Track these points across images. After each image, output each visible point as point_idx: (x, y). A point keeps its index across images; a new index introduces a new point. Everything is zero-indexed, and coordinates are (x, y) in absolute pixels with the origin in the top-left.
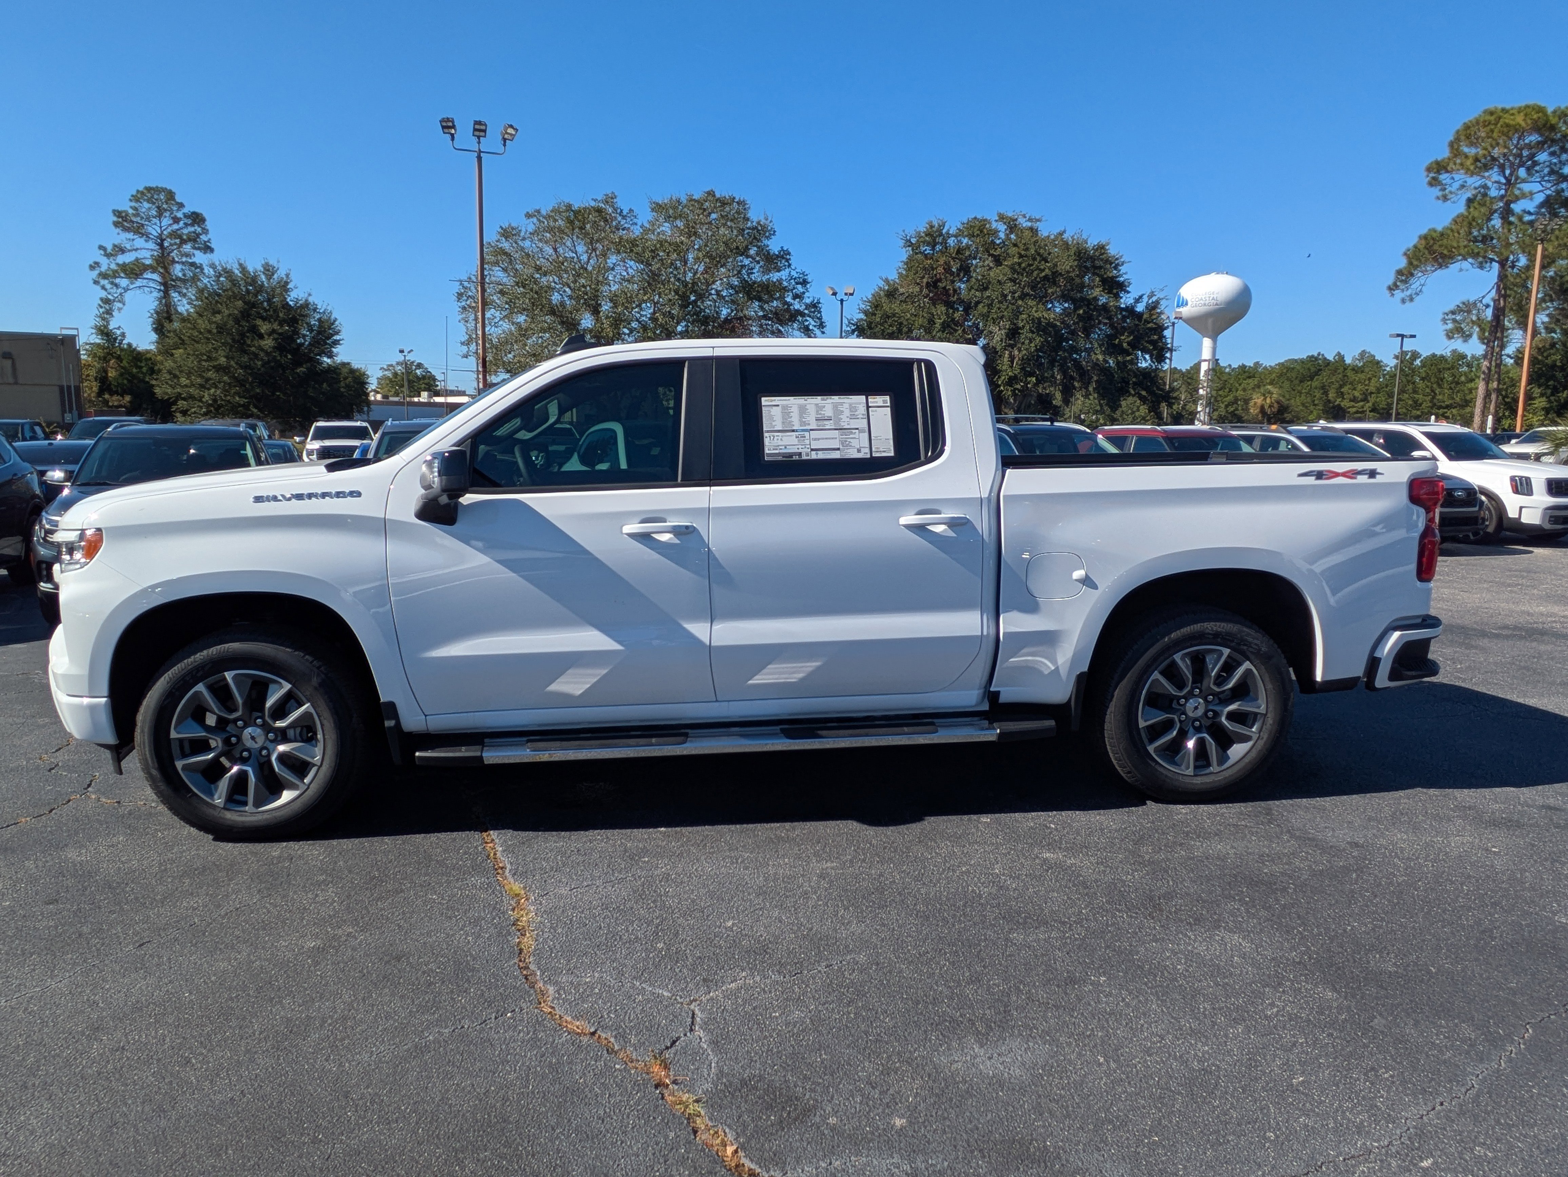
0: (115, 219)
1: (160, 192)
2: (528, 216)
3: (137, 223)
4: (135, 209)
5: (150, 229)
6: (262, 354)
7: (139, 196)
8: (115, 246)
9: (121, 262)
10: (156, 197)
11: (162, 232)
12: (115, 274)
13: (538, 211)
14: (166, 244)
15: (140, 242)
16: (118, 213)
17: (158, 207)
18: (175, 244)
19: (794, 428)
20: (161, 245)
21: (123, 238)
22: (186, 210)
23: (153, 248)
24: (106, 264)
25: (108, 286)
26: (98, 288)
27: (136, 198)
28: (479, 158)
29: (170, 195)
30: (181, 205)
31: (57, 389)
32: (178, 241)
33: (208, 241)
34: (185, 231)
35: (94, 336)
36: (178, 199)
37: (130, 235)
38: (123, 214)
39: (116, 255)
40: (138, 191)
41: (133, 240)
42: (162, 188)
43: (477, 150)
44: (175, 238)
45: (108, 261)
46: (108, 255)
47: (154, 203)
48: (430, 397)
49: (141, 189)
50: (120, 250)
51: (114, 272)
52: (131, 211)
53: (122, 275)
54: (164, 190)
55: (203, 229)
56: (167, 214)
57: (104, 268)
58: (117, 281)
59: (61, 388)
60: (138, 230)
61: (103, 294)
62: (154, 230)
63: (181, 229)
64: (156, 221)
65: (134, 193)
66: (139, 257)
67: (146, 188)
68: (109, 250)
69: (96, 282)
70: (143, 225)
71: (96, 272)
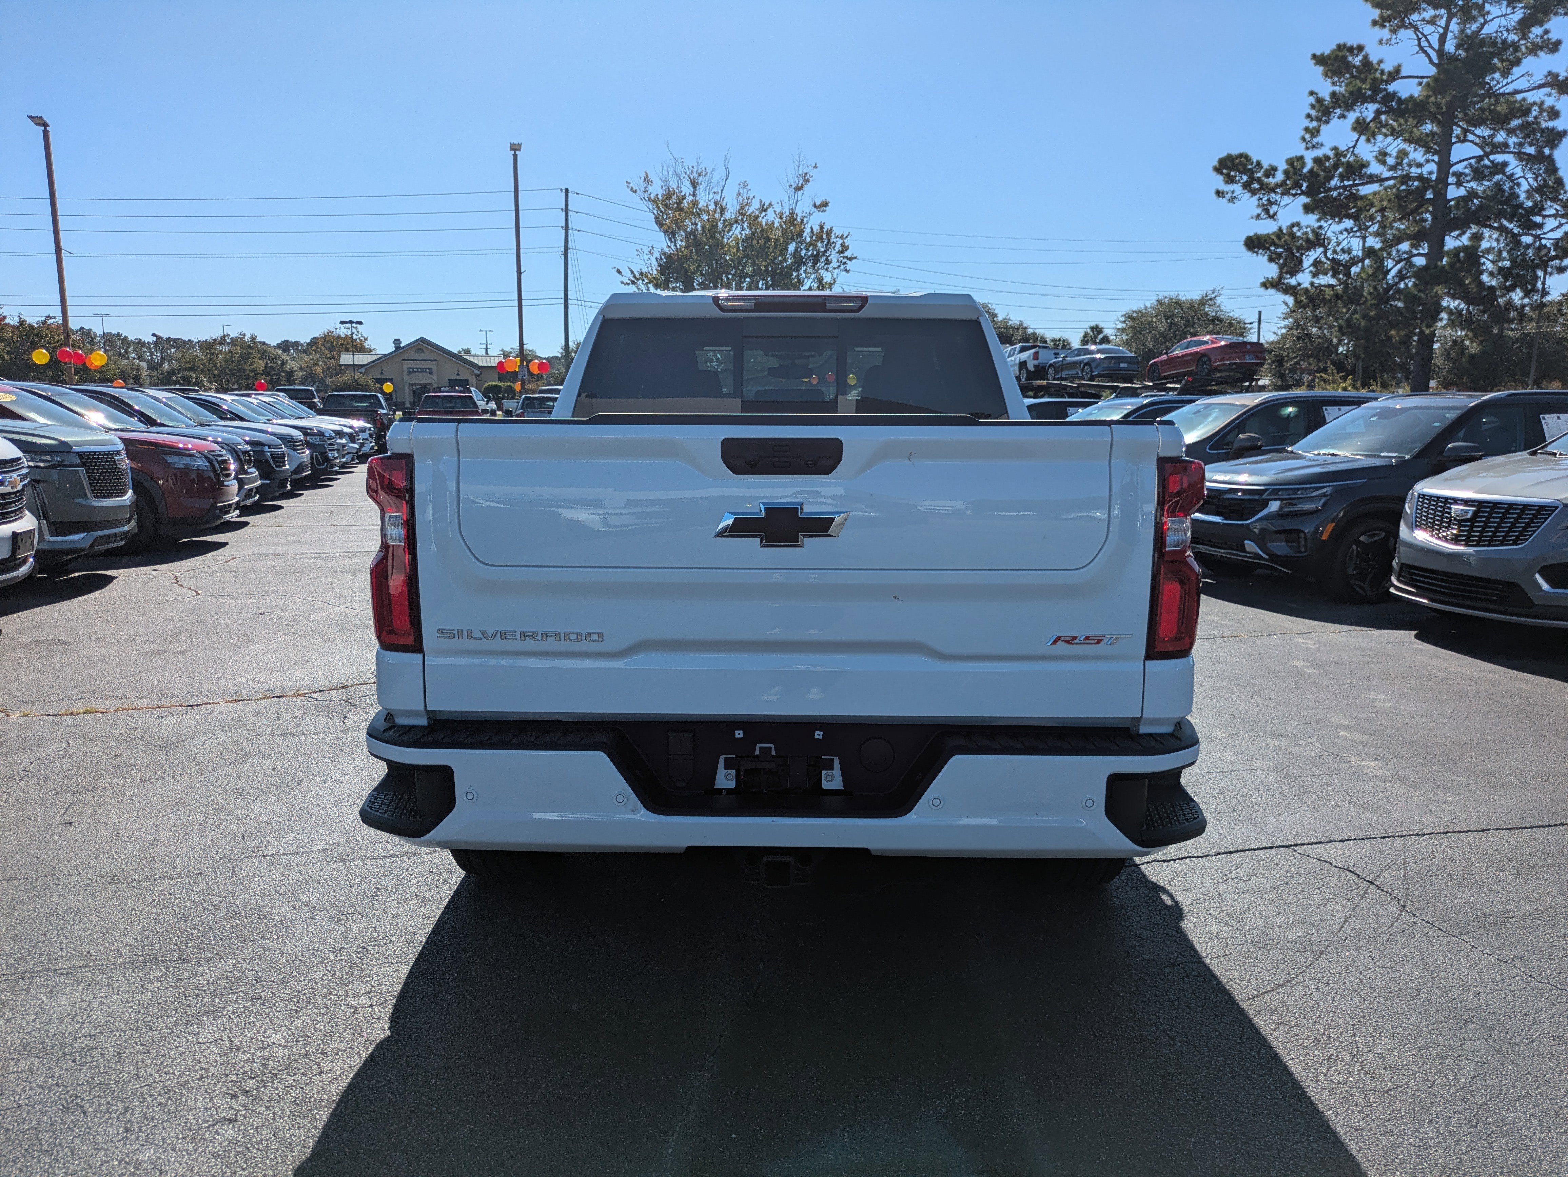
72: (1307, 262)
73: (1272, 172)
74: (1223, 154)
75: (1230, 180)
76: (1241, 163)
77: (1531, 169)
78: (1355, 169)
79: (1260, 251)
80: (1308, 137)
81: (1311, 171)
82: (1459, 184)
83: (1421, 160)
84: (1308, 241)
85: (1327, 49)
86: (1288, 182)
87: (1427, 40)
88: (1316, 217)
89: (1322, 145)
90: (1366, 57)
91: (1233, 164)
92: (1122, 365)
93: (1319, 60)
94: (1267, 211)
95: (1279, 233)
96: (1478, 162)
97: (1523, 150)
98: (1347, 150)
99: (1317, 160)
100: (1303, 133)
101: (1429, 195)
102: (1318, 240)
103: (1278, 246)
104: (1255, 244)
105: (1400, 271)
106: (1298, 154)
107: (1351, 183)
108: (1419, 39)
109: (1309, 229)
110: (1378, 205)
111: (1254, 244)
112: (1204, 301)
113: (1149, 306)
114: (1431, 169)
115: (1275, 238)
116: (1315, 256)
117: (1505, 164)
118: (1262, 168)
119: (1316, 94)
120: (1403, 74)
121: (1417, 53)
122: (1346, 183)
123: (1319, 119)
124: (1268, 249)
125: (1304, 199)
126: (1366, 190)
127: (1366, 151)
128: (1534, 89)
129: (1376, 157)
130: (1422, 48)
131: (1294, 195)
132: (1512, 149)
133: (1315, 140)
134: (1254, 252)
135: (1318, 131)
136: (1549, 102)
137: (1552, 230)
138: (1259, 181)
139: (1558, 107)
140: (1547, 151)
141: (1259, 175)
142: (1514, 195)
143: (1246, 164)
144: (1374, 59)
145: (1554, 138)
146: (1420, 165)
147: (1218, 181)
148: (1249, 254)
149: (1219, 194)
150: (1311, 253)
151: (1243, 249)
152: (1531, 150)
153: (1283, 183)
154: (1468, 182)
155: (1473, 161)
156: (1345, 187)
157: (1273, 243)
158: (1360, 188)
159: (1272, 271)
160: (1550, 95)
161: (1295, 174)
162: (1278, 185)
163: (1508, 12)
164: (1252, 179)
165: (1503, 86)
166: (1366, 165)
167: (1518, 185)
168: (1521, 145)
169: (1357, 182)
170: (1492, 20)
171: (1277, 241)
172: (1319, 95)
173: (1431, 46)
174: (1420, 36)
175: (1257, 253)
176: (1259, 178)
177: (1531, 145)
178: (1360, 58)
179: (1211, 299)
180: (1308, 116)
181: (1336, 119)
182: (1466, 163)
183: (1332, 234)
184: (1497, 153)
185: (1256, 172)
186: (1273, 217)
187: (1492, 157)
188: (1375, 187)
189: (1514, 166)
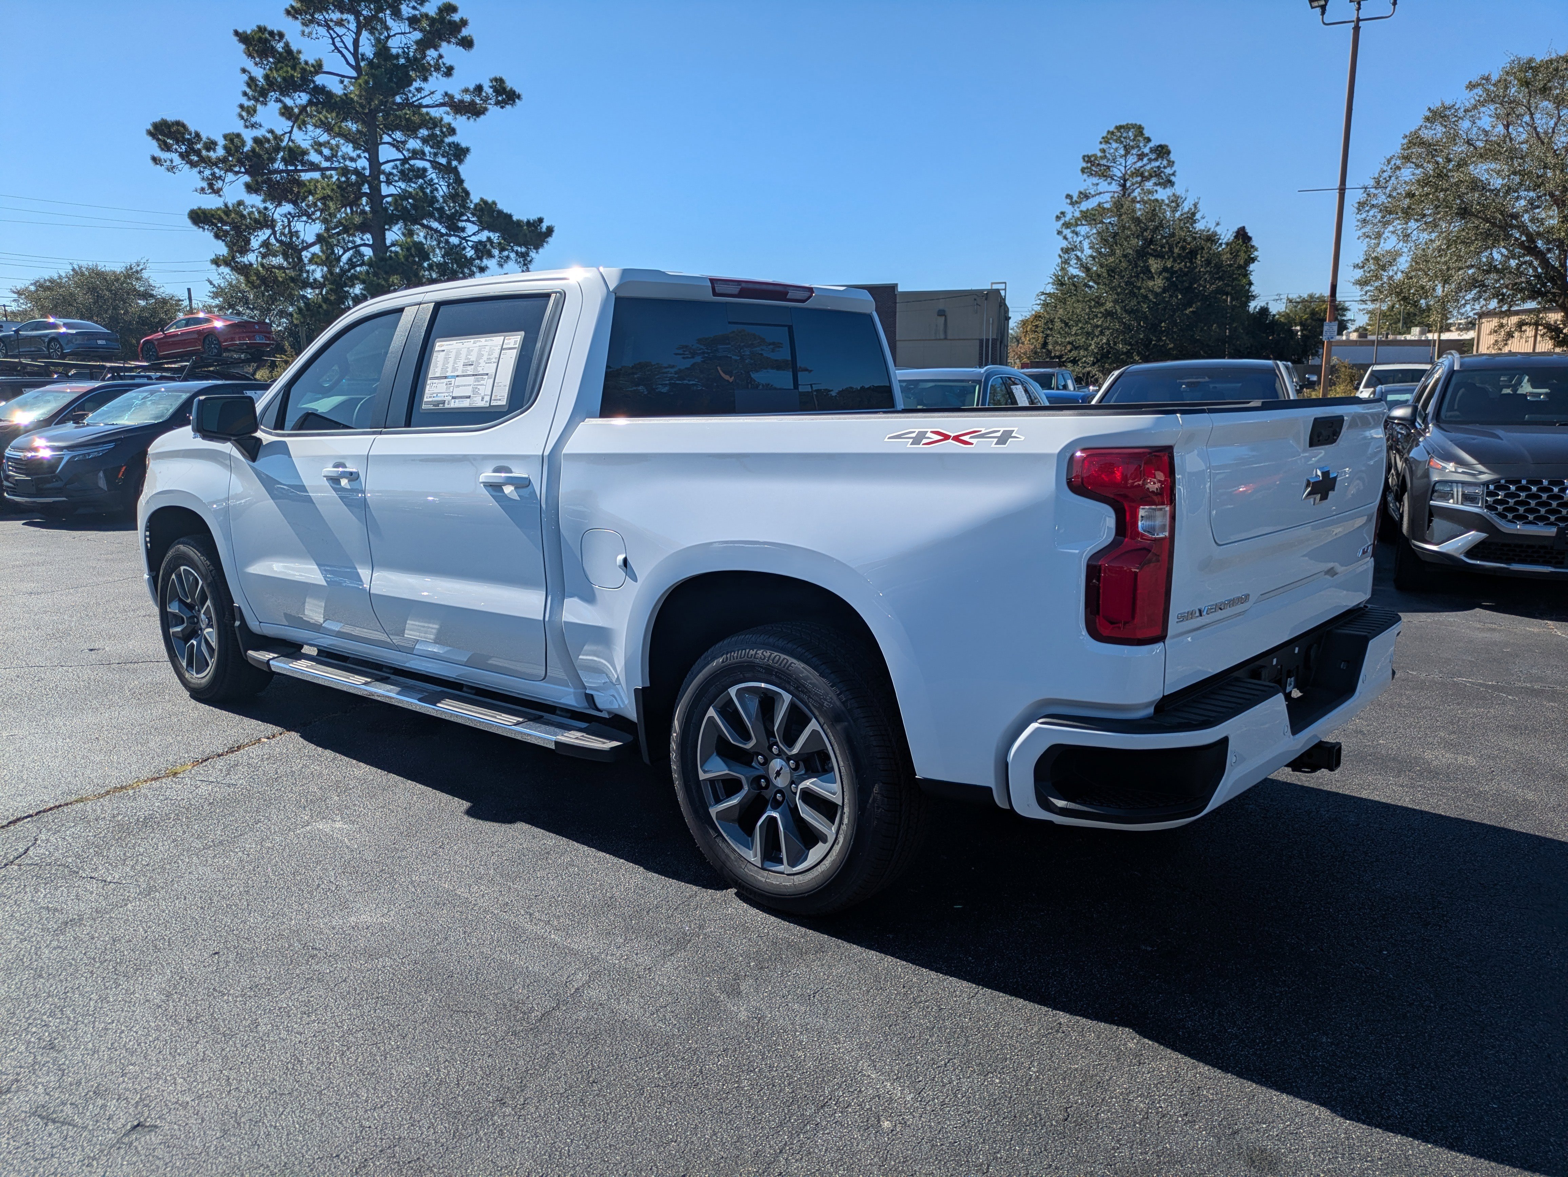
0: (1084, 165)
1: (1129, 129)
2: (1471, 86)
3: (1104, 165)
4: (1103, 151)
5: (1115, 170)
6: (1151, 297)
7: (1109, 136)
8: (1081, 193)
9: (1084, 209)
10: (1124, 135)
11: (1126, 172)
12: (1077, 222)
13: (1487, 79)
14: (1128, 184)
15: (1103, 185)
16: (1088, 159)
17: (1125, 147)
18: (1137, 182)
19: (448, 374)
20: (1124, 186)
21: (1087, 183)
22: (1151, 145)
23: (1115, 190)
24: (1072, 213)
25: (1069, 235)
26: (1060, 238)
27: (1106, 140)
28: (1357, 29)
29: (1139, 130)
30: (1149, 140)
31: (978, 341)
32: (1139, 179)
33: (1173, 174)
34: (1148, 167)
35: (1050, 286)
36: (1147, 133)
37: (1095, 180)
38: (1092, 159)
39: (1080, 203)
40: (1109, 132)
41: (1097, 184)
42: (1132, 125)
43: (1355, 19)
44: (1137, 176)
45: (1072, 209)
46: (1072, 204)
47: (1122, 142)
48: (1422, 333)
49: (1112, 129)
50: (1085, 196)
51: (1078, 219)
52: (1099, 154)
53: (1084, 222)
54: (1134, 126)
55: (1169, 161)
56: (1134, 151)
57: (1068, 217)
58: (1078, 229)
59: (981, 341)
60: (1105, 173)
61: (1065, 244)
62: (1118, 171)
63: (1145, 165)
64: (1122, 161)
65: (1105, 134)
66: (1102, 201)
67: (1117, 128)
68: (1075, 198)
69: (1059, 233)
70: (1108, 167)
71: (1062, 222)
72: (255, 243)
73: (212, 146)
74: (157, 119)
75: (167, 148)
76: (178, 131)
77: (443, 178)
78: (295, 155)
79: (206, 227)
80: (244, 114)
81: (253, 150)
82: (389, 183)
83: (354, 155)
84: (256, 221)
85: (249, 28)
86: (230, 159)
87: (342, 41)
88: (260, 198)
89: (260, 126)
90: (287, 45)
91: (170, 131)
92: (100, 342)
93: (243, 38)
94: (211, 186)
95: (227, 211)
96: (403, 164)
97: (437, 160)
98: (283, 135)
99: (256, 140)
100: (239, 110)
101: (366, 189)
102: (266, 222)
103: (225, 223)
104: (202, 218)
105: (350, 259)
106: (236, 131)
107: (293, 168)
108: (333, 39)
109: (254, 209)
110: (320, 193)
111: (199, 218)
112: (132, 274)
113: (64, 275)
114: (363, 163)
115: (223, 215)
116: (265, 237)
117: (425, 170)
118: (201, 140)
119: (249, 73)
120: (325, 69)
121: (333, 51)
122: (290, 168)
123: (257, 100)
124: (216, 225)
125: (247, 178)
126: (305, 176)
127: (303, 139)
128: (437, 106)
129: (312, 146)
130: (336, 48)
131: (237, 173)
132: (428, 158)
133: (253, 120)
134: (200, 227)
135: (255, 111)
136: (447, 119)
137: (474, 234)
138: (198, 153)
139: (454, 125)
140: (454, 163)
141: (199, 146)
142: (434, 199)
143: (184, 134)
144: (294, 48)
145: (460, 153)
146: (352, 160)
147: (153, 147)
148: (195, 228)
149: (155, 160)
150: (260, 234)
151: (188, 222)
152: (443, 161)
153: (224, 160)
154: (396, 181)
155: (398, 163)
156: (287, 172)
157: (221, 220)
158: (302, 174)
159: (221, 249)
160: (448, 114)
161: (237, 151)
162: (219, 160)
163: (407, 31)
164: (191, 150)
165: (418, 100)
166: (305, 153)
167: (437, 189)
168: (436, 155)
169: (299, 168)
170: (394, 35)
171: (225, 218)
172: (253, 75)
173: (346, 48)
174: (334, 35)
175: (204, 229)
176: (199, 150)
177: (443, 156)
178: (281, 44)
179: (137, 272)
180: (245, 94)
181: (272, 102)
182: (392, 164)
183: (279, 217)
184: (417, 159)
185: (196, 143)
186: (217, 192)
187: (412, 162)
188: (317, 175)
189: (432, 174)
